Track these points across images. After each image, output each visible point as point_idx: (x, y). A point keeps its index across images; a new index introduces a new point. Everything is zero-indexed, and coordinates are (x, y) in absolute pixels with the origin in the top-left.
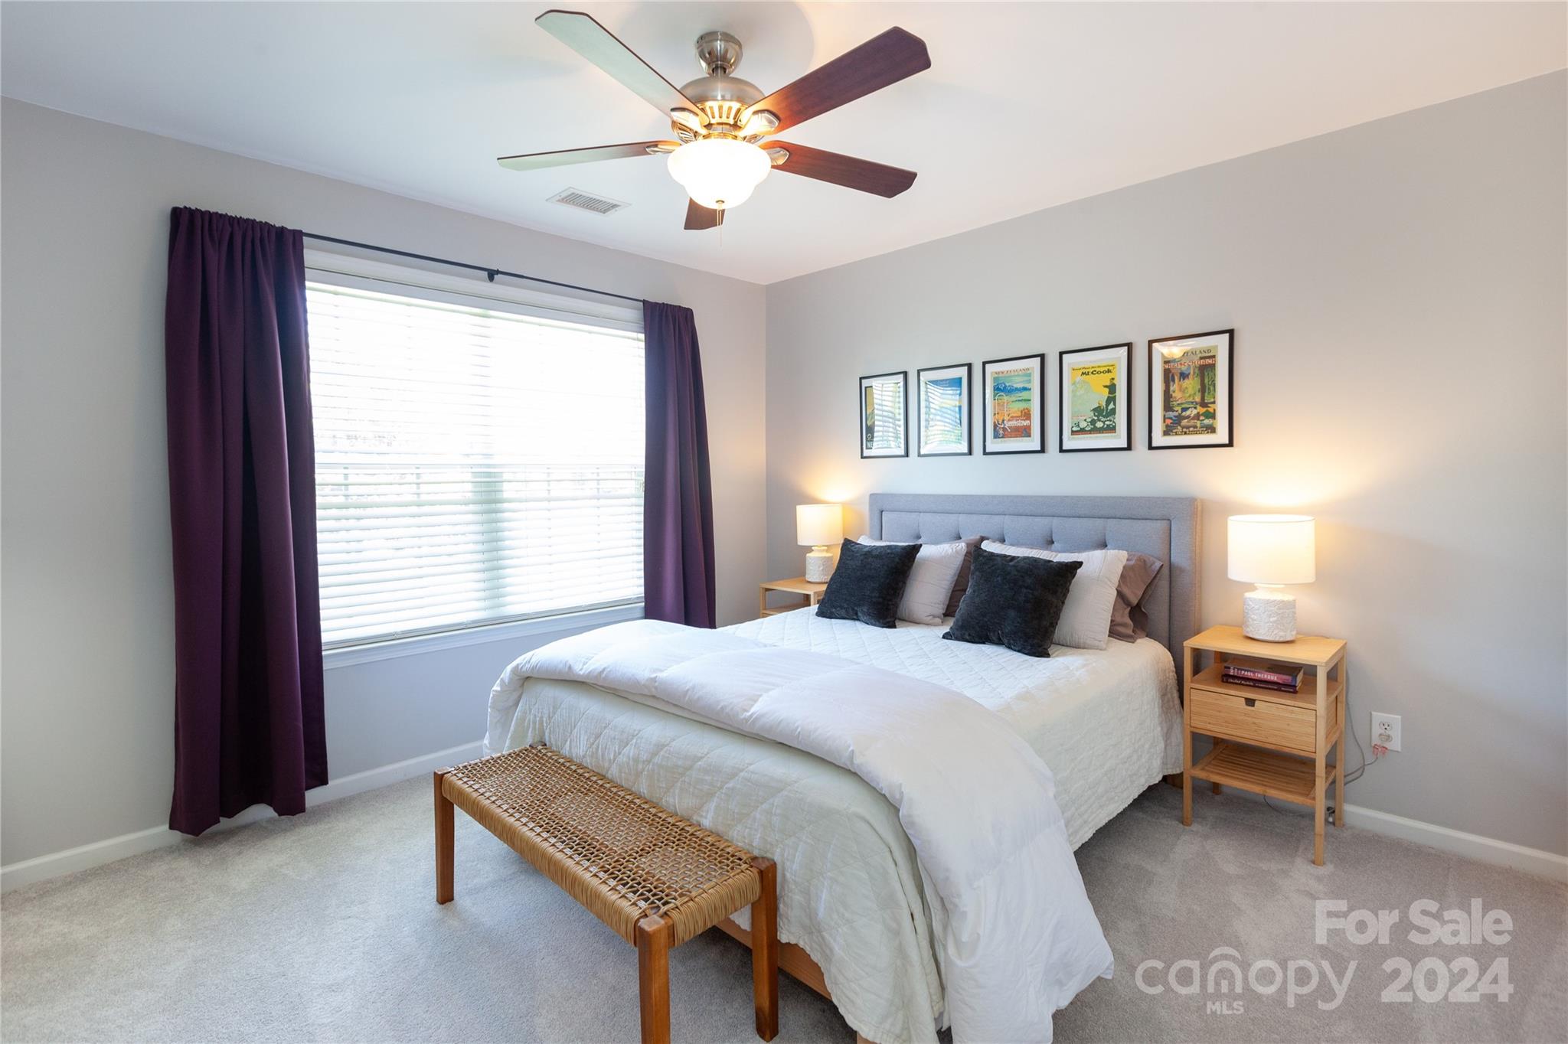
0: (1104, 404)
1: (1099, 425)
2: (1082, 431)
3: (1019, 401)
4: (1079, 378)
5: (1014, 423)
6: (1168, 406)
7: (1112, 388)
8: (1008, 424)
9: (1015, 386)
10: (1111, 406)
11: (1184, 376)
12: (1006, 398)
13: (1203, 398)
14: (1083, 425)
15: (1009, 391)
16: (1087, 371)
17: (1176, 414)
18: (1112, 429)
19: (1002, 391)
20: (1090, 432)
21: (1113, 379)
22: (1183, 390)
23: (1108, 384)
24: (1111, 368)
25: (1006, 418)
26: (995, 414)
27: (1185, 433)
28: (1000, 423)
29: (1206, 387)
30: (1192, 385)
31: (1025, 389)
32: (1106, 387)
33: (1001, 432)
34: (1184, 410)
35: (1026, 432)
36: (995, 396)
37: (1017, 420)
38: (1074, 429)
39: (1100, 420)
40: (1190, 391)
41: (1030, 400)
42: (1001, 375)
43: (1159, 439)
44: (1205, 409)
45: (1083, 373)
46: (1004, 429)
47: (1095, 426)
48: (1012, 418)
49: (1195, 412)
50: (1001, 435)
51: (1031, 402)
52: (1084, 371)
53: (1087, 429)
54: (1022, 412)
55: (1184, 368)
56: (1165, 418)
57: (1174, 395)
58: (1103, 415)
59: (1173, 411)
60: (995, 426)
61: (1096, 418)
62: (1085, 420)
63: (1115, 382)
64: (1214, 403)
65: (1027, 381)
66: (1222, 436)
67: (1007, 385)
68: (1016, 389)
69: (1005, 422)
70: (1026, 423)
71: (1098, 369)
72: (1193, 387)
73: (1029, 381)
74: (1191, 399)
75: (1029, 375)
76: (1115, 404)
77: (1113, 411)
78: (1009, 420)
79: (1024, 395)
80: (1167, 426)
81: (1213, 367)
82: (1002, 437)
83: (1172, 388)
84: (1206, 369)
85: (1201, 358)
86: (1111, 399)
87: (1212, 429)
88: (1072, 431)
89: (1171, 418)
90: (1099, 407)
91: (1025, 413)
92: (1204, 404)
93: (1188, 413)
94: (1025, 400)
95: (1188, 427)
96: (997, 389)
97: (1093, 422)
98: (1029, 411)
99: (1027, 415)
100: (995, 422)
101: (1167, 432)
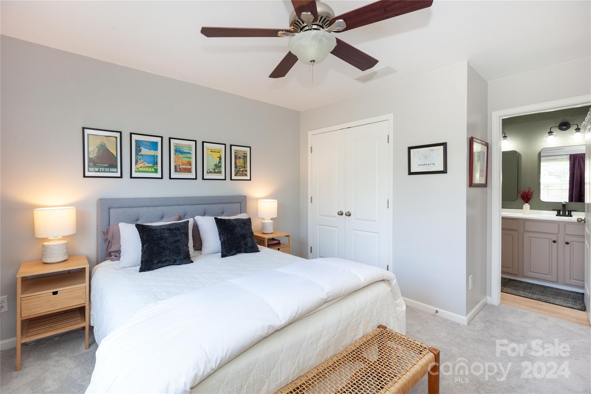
0: (218, 163)
1: (216, 170)
2: (211, 172)
3: (186, 157)
4: (210, 153)
5: (184, 166)
6: (236, 167)
7: (220, 158)
8: (181, 167)
9: (185, 151)
10: (220, 164)
11: (240, 158)
12: (180, 155)
13: (244, 166)
14: (211, 170)
15: (182, 153)
16: (212, 150)
17: (238, 169)
18: (220, 172)
19: (179, 152)
20: (213, 173)
21: (220, 155)
22: (240, 162)
23: (219, 156)
24: (220, 151)
25: (181, 164)
26: (175, 162)
27: (240, 176)
28: (178, 165)
29: (245, 162)
30: (241, 161)
31: (189, 153)
32: (218, 157)
33: (178, 170)
34: (240, 168)
35: (189, 171)
36: (175, 154)
37: (186, 165)
38: (208, 171)
39: (216, 169)
40: (241, 163)
41: (191, 158)
42: (178, 145)
43: (234, 177)
44: (245, 169)
45: (211, 151)
46: (180, 169)
47: (215, 171)
48: (184, 164)
49: (242, 169)
50: (178, 171)
51: (192, 158)
52: (211, 150)
53: (212, 172)
54: (187, 162)
55: (240, 156)
56: (235, 170)
57: (237, 163)
58: (218, 166)
59: (237, 168)
60: (175, 167)
61: (215, 168)
62: (212, 168)
63: (221, 156)
64: (247, 167)
65: (190, 150)
66: (248, 178)
67: (181, 150)
68: (185, 153)
69: (180, 166)
70: (189, 167)
71: (216, 151)
72: (242, 162)
73: (191, 150)
74: (241, 165)
75: (191, 148)
76: (221, 164)
77: (221, 166)
78: (182, 165)
79: (189, 155)
80: (236, 173)
81: (246, 156)
82: (179, 172)
83: (237, 161)
84: (245, 157)
85: (244, 153)
86: (220, 162)
87: (246, 175)
88: (207, 172)
89: (237, 171)
90: (216, 164)
91: (189, 163)
92: (245, 168)
93: (241, 169)
94: (189, 158)
95: (241, 174)
96: (176, 151)
97: (214, 169)
98: (191, 162)
99: (190, 164)
100: (175, 165)
101: (236, 175)
